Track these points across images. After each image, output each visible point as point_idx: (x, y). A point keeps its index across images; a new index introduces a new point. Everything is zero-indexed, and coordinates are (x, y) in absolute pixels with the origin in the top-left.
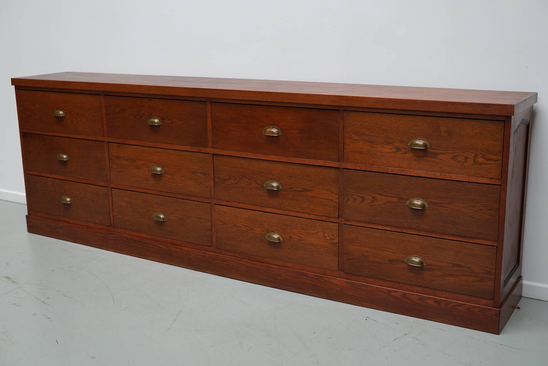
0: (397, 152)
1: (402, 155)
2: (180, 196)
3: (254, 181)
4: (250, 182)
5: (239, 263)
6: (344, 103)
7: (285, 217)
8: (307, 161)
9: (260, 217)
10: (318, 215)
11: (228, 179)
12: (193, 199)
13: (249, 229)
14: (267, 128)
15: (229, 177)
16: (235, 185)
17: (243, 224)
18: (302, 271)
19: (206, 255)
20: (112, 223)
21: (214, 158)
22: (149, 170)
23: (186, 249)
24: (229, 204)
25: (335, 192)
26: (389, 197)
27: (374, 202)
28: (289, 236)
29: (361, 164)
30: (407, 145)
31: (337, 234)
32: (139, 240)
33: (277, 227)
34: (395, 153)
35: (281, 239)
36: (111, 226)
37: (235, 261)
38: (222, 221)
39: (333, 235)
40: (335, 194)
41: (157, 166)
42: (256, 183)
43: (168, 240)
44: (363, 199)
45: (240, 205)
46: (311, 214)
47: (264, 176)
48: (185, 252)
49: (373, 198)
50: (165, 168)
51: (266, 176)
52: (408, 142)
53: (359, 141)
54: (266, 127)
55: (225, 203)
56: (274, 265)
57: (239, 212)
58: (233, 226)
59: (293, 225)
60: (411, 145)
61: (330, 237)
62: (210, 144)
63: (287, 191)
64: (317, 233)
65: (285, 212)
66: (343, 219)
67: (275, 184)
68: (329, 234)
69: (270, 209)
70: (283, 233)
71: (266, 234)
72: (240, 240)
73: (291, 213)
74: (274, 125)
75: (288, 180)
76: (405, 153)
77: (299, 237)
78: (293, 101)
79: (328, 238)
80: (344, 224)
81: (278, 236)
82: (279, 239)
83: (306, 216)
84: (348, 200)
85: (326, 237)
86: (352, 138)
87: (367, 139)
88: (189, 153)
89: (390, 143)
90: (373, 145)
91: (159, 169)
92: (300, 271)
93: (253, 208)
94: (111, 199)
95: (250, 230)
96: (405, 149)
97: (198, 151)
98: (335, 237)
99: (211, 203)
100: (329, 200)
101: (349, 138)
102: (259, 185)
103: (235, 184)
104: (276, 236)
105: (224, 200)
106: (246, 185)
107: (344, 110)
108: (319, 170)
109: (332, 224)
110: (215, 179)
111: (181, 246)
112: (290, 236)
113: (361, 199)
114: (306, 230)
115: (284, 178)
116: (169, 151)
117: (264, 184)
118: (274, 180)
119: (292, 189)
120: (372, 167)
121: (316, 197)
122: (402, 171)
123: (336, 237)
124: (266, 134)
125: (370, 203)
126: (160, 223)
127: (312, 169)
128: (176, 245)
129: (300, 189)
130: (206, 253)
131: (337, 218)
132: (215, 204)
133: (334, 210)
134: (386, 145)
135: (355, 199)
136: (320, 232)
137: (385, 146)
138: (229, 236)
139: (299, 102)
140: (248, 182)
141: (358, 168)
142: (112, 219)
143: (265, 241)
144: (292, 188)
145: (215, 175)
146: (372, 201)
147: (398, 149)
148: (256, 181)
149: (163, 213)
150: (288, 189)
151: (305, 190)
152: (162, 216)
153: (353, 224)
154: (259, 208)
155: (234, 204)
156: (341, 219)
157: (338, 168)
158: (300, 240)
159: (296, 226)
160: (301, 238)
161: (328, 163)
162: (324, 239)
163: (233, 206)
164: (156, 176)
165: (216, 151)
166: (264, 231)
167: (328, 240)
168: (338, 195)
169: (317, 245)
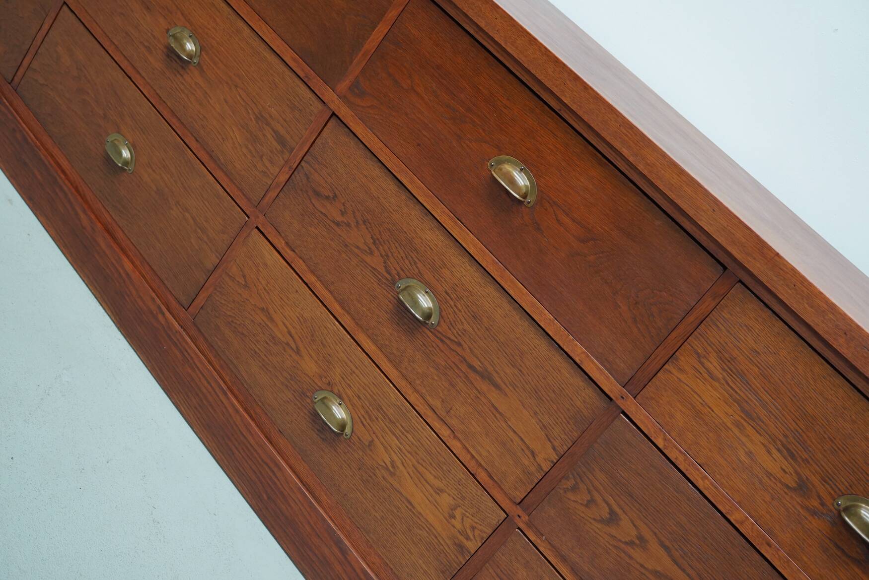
0: (794, 489)
1: (801, 510)
2: (193, 144)
3: (384, 254)
4: (373, 247)
5: (218, 396)
6: (756, 267)
7: (393, 394)
8: (545, 317)
9: (337, 344)
10: (473, 457)
11: (327, 198)
12: (219, 174)
13: (294, 346)
14: (508, 161)
15: (331, 195)
16: (332, 224)
17: (285, 321)
18: (342, 537)
19: (160, 316)
20: (17, 80)
21: (329, 124)
22: (168, 30)
23: (128, 266)
24: (288, 254)
25: (556, 444)
26: (683, 570)
27: (634, 549)
28: (370, 439)
29: (677, 439)
30: (834, 500)
31: (485, 536)
32: (47, 163)
33: (359, 397)
34: (786, 490)
35: (348, 430)
36: (10, 83)
37: (213, 385)
38: (244, 276)
39: (473, 528)
40: (554, 448)
41: (190, 36)
42: (385, 262)
43: (106, 215)
44: (613, 519)
45: (311, 278)
46: (459, 440)
47: (415, 263)
48: (122, 271)
49: (641, 538)
50: (205, 55)
51: (419, 265)
52: (843, 495)
53: (717, 384)
54: (507, 154)
55: (280, 244)
56: (291, 467)
57: (297, 291)
58: (262, 309)
59: (397, 424)
60: (847, 510)
61: (463, 525)
62: (343, 86)
63: (442, 341)
64: (442, 491)
65: (402, 384)
66: (525, 518)
67: (425, 302)
68: (468, 517)
69: (374, 347)
70: (362, 422)
71: (323, 390)
72: (256, 352)
73: (413, 398)
74: (529, 166)
75: (463, 320)
76: (814, 513)
77: (393, 463)
78: (625, 152)
79: (457, 523)
80: (519, 528)
81: (344, 416)
82: (343, 427)
83: (445, 432)
84: (575, 489)
85: (454, 517)
86: (705, 361)
87: (739, 395)
88: (281, 68)
89: (793, 456)
90: (745, 424)
91: (190, 46)
92: (339, 532)
93: (336, 308)
94: (46, 27)
95: (293, 349)
96: (823, 504)
97: (305, 80)
98: (474, 537)
99: (248, 217)
100: (528, 448)
101: (695, 356)
102: (389, 273)
103: (334, 222)
104: (339, 413)
105: (283, 235)
106: (358, 247)
107: (740, 281)
108: (558, 360)
109: (491, 503)
110: (296, 173)
111: (122, 249)
112: (373, 441)
113: (608, 516)
114: (419, 463)
115: (460, 307)
116: (241, 24)
117: (400, 278)
118: (432, 291)
119: (459, 350)
120: (698, 470)
121: (500, 413)
122: (769, 545)
123: (478, 539)
124: (493, 173)
125: (620, 541)
126: (112, 167)
127: (542, 345)
128: (114, 238)
129: (476, 364)
130: (163, 314)
131: (515, 503)
132: (257, 228)
133: (521, 480)
134: (779, 450)
135: (591, 503)
136: (449, 495)
137: (774, 451)
138: (238, 323)
139: (641, 167)
140: (365, 243)
141: (660, 443)
142: (22, 70)
143: (309, 401)
144: (459, 344)
145: (303, 164)
146: (631, 543)
147: (802, 487)
148: (387, 256)
149: (133, 148)
150: (449, 339)
151: (486, 376)
152: (126, 154)
153: (542, 549)
154: (346, 320)
155: (300, 266)
156: (521, 513)
157: (611, 399)
158: (387, 469)
159: (403, 434)
160: (393, 467)
161: (593, 367)
162: (447, 515)
163: (293, 266)
164: (172, 56)
165: (344, 112)
166: (324, 379)
167: (454, 527)
168: (557, 455)
169: (420, 514)
